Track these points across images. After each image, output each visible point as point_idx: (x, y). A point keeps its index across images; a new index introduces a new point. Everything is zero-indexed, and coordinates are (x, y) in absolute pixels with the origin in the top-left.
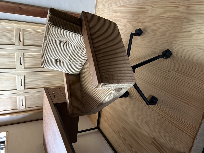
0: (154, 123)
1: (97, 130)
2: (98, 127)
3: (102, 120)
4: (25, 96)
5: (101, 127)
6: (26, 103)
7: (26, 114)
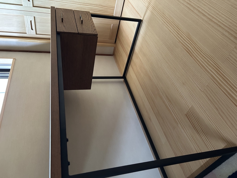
0: (200, 89)
1: (122, 80)
2: (124, 77)
3: (130, 69)
4: (34, 17)
5: (128, 77)
6: (36, 27)
7: (37, 42)
